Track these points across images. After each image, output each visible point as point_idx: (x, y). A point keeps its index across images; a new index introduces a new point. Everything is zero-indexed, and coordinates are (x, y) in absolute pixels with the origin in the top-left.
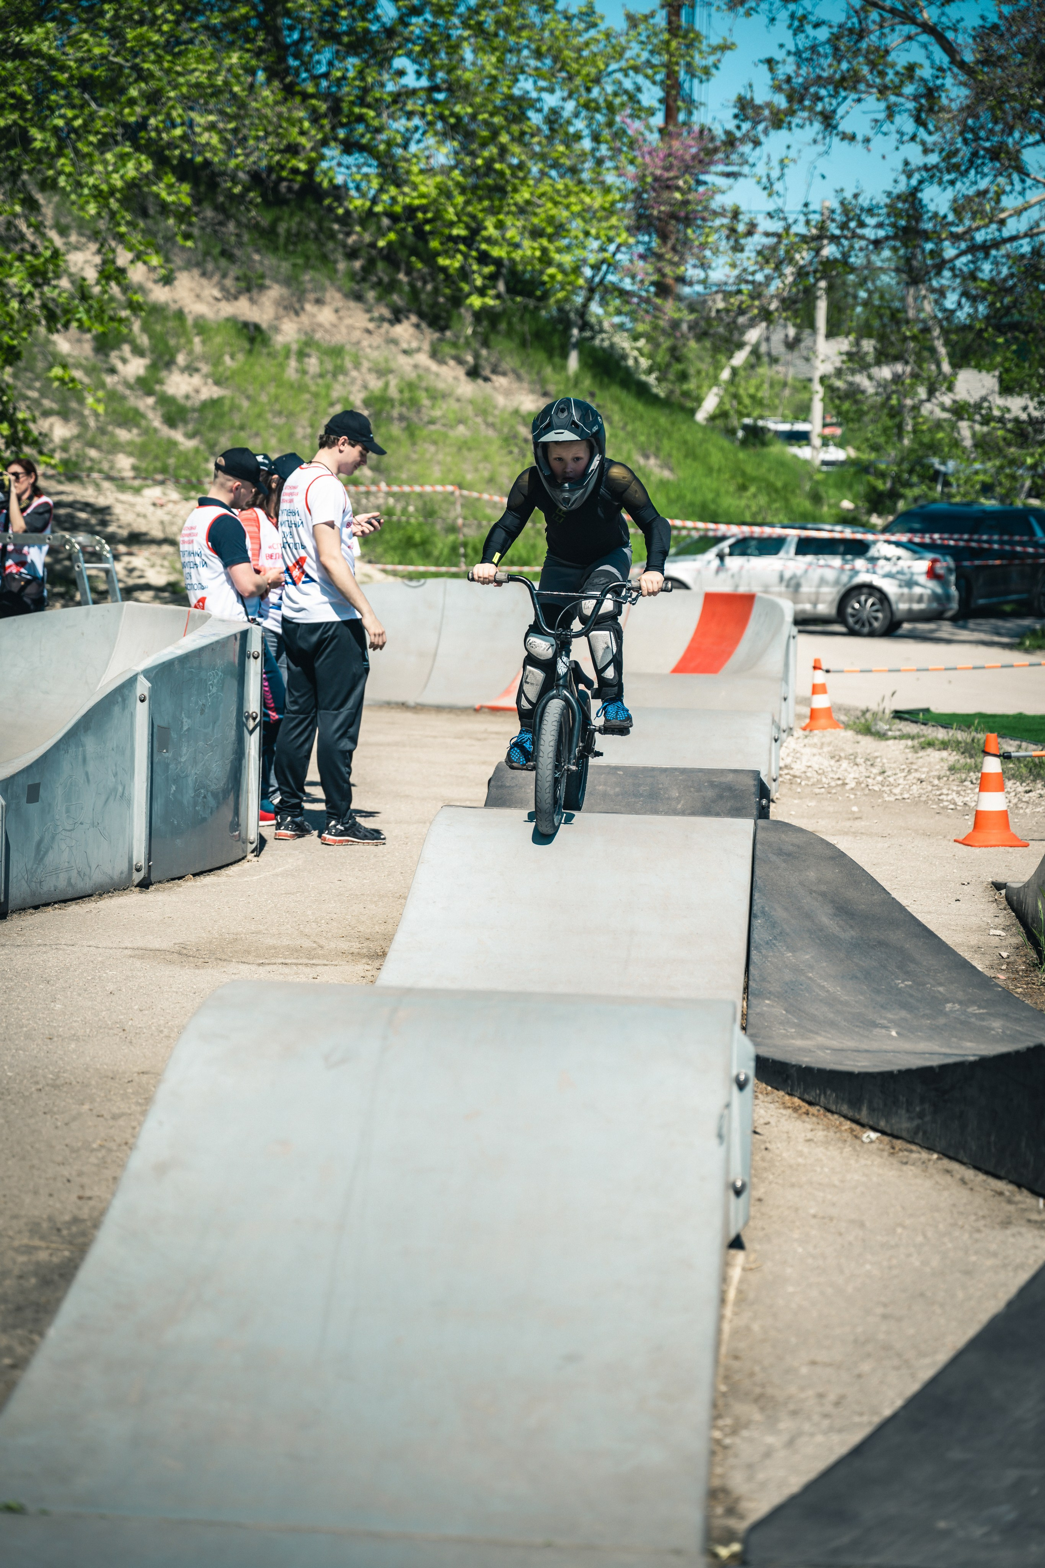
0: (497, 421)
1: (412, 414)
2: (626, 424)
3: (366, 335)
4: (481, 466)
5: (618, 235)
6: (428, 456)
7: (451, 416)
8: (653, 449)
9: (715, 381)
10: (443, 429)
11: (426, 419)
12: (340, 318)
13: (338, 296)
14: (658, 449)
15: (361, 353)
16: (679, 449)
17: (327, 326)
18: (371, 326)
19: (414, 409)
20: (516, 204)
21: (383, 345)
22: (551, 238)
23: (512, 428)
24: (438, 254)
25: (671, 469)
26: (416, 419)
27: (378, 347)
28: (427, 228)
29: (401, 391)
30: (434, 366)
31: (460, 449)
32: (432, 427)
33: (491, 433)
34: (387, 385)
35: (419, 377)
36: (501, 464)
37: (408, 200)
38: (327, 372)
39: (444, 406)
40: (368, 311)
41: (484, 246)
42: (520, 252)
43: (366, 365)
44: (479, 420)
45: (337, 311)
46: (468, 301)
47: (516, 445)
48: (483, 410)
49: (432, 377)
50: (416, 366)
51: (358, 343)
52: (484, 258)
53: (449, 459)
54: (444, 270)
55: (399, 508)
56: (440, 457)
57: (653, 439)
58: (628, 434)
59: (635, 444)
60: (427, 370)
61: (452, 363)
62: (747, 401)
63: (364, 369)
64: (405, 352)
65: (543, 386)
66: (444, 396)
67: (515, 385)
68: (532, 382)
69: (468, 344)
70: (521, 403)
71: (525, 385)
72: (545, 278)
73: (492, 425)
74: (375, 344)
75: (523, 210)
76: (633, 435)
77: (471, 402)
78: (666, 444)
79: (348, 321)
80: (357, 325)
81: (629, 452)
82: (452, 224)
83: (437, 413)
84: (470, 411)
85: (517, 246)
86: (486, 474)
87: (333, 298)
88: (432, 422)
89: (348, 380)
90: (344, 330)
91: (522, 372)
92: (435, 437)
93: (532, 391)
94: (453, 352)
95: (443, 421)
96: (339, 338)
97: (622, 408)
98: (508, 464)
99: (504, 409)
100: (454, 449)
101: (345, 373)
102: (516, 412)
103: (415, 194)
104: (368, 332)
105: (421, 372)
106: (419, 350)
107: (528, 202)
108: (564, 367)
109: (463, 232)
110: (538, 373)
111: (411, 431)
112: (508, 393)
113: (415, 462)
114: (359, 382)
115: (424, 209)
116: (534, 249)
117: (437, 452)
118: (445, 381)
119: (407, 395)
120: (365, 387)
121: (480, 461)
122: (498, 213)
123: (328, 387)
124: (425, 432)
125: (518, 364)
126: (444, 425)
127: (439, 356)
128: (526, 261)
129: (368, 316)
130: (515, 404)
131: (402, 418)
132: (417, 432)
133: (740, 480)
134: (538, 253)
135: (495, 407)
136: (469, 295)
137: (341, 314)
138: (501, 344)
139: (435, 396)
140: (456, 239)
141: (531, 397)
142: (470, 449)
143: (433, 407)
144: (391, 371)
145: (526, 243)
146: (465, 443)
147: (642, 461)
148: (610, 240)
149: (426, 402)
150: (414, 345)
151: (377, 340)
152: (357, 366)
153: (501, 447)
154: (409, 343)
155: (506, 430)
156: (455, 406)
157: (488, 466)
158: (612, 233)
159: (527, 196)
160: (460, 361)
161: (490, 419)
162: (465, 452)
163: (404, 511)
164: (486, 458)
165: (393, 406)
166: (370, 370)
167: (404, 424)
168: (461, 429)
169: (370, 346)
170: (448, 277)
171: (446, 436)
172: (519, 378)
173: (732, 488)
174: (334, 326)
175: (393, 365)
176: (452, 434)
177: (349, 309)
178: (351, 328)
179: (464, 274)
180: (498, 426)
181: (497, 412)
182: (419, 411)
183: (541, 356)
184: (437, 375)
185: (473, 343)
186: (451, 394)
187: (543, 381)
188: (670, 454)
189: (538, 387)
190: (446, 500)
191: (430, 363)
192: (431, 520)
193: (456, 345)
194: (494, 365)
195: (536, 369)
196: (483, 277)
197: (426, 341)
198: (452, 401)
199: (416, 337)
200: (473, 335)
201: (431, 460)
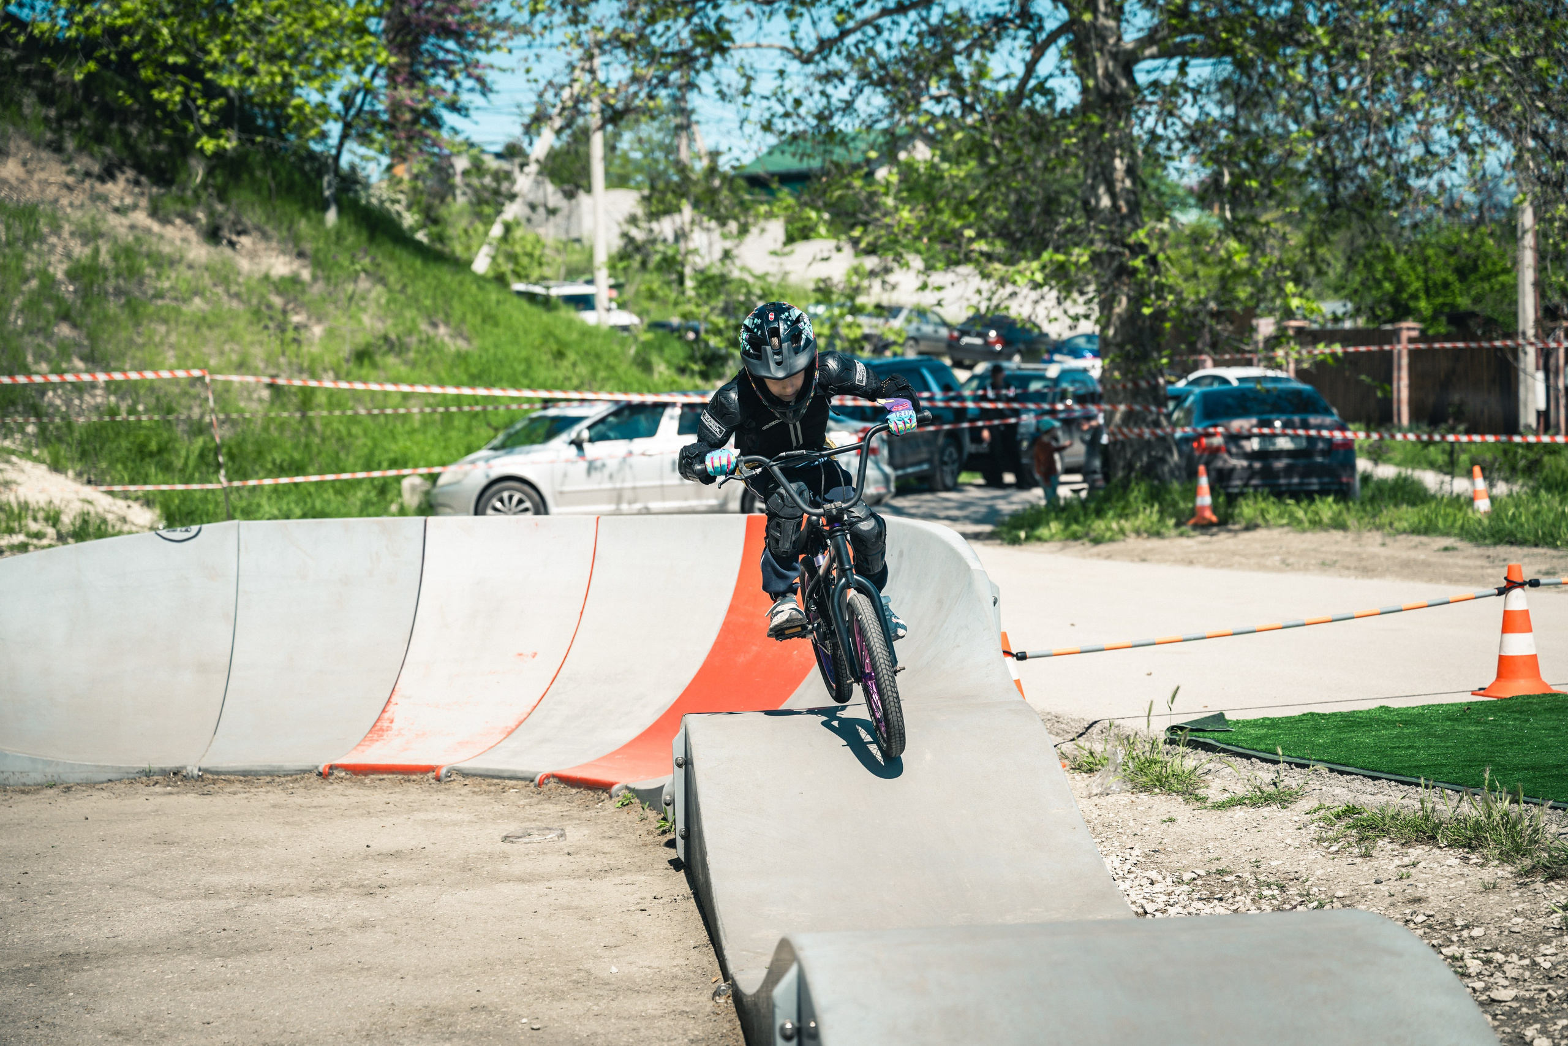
0: (243, 290)
1: (131, 286)
2: (404, 287)
3: (65, 191)
4: (227, 348)
5: (377, 54)
6: (157, 339)
7: (183, 286)
8: (441, 316)
9: (485, 238)
10: (174, 304)
11: (151, 292)
12: (30, 172)
13: (25, 145)
14: (447, 315)
15: (60, 214)
16: (474, 313)
17: (14, 182)
18: (70, 180)
19: (135, 280)
20: (245, 21)
21: (87, 202)
22: (294, 61)
23: (262, 297)
24: (151, 86)
25: (468, 340)
26: (137, 293)
27: (82, 206)
28: (136, 56)
29: (115, 258)
30: (156, 227)
31: (197, 328)
32: (160, 302)
33: (235, 304)
34: (97, 251)
35: (137, 239)
36: (252, 344)
37: (107, 20)
38: (17, 239)
39: (173, 275)
40: (69, 161)
41: (209, 75)
42: (256, 80)
43: (67, 228)
44: (220, 290)
45: (24, 164)
46: (198, 145)
47: (271, 318)
48: (224, 277)
49: (154, 239)
50: (132, 227)
51: (56, 201)
52: (211, 91)
54: (162, 105)
55: (124, 407)
56: (173, 338)
57: (440, 302)
58: (409, 298)
59: (419, 309)
60: (148, 231)
61: (178, 221)
63: (66, 234)
64: (117, 210)
65: (296, 245)
66: (172, 263)
67: (262, 245)
68: (282, 241)
69: (197, 196)
70: (271, 267)
71: (274, 244)
72: (290, 111)
73: (237, 296)
74: (77, 202)
75: (256, 28)
76: (415, 300)
77: (207, 269)
78: (457, 309)
79: (40, 175)
80: (52, 179)
81: (413, 320)
82: (167, 50)
83: (164, 284)
84: (207, 280)
85: (251, 72)
86: (234, 357)
87: (18, 147)
88: (159, 295)
89: (45, 248)
90: (35, 187)
91: (269, 228)
92: (164, 313)
93: (283, 252)
94: (179, 207)
95: (173, 294)
96: (30, 195)
97: (400, 268)
98: (261, 343)
99: (249, 277)
100: (192, 328)
101: (42, 239)
102: (266, 277)
103: (117, 13)
104: (69, 188)
105: (140, 234)
106: (135, 207)
107: (260, 19)
108: (322, 222)
109: (181, 60)
110: (289, 229)
111: (133, 308)
112: (253, 255)
113: (142, 347)
114: (59, 250)
115: (129, 30)
116: (272, 74)
117: (168, 333)
118: (172, 242)
119: (123, 263)
120: (68, 255)
121: (226, 342)
122: (224, 32)
123: (20, 258)
124: (151, 309)
125: (263, 219)
126: (176, 299)
127: (161, 213)
128: (263, 90)
129: (64, 168)
130: (263, 268)
131: (118, 292)
132: (141, 310)
133: (555, 347)
134: (279, 79)
135: (237, 272)
136: (197, 136)
137: (31, 166)
138: (241, 196)
139: (162, 263)
140: (175, 69)
141: (282, 259)
142: (210, 327)
143: (158, 277)
144: (100, 235)
145: (262, 68)
146: (204, 319)
147: (430, 331)
148: (368, 60)
149: (149, 271)
150: (128, 201)
151: (79, 197)
152: (56, 230)
153: (251, 323)
154: (122, 199)
155: (255, 301)
156: (189, 274)
157: (236, 347)
158: (369, 52)
159: (258, 11)
160: (190, 220)
161: (234, 289)
162: (205, 331)
163: (132, 411)
164: (233, 337)
165: (106, 278)
166: (72, 234)
167: (123, 300)
168: (197, 301)
169: (71, 205)
170: (168, 114)
171: (179, 312)
172: (265, 236)
173: (546, 358)
174: (23, 182)
175: (104, 228)
176: (185, 309)
177: (40, 160)
178: (44, 183)
179: (187, 112)
180: (245, 297)
181: (241, 280)
182: (141, 283)
183: (293, 209)
184: (161, 237)
185: (204, 196)
186: (181, 260)
187: (296, 239)
188: (463, 320)
189: (290, 246)
190: (185, 394)
191: (149, 222)
192: (171, 417)
193: (182, 200)
194: (234, 224)
195: (286, 224)
196: (212, 113)
197: (142, 194)
198: (182, 268)
199: (131, 193)
200: (204, 185)
201: (162, 343)
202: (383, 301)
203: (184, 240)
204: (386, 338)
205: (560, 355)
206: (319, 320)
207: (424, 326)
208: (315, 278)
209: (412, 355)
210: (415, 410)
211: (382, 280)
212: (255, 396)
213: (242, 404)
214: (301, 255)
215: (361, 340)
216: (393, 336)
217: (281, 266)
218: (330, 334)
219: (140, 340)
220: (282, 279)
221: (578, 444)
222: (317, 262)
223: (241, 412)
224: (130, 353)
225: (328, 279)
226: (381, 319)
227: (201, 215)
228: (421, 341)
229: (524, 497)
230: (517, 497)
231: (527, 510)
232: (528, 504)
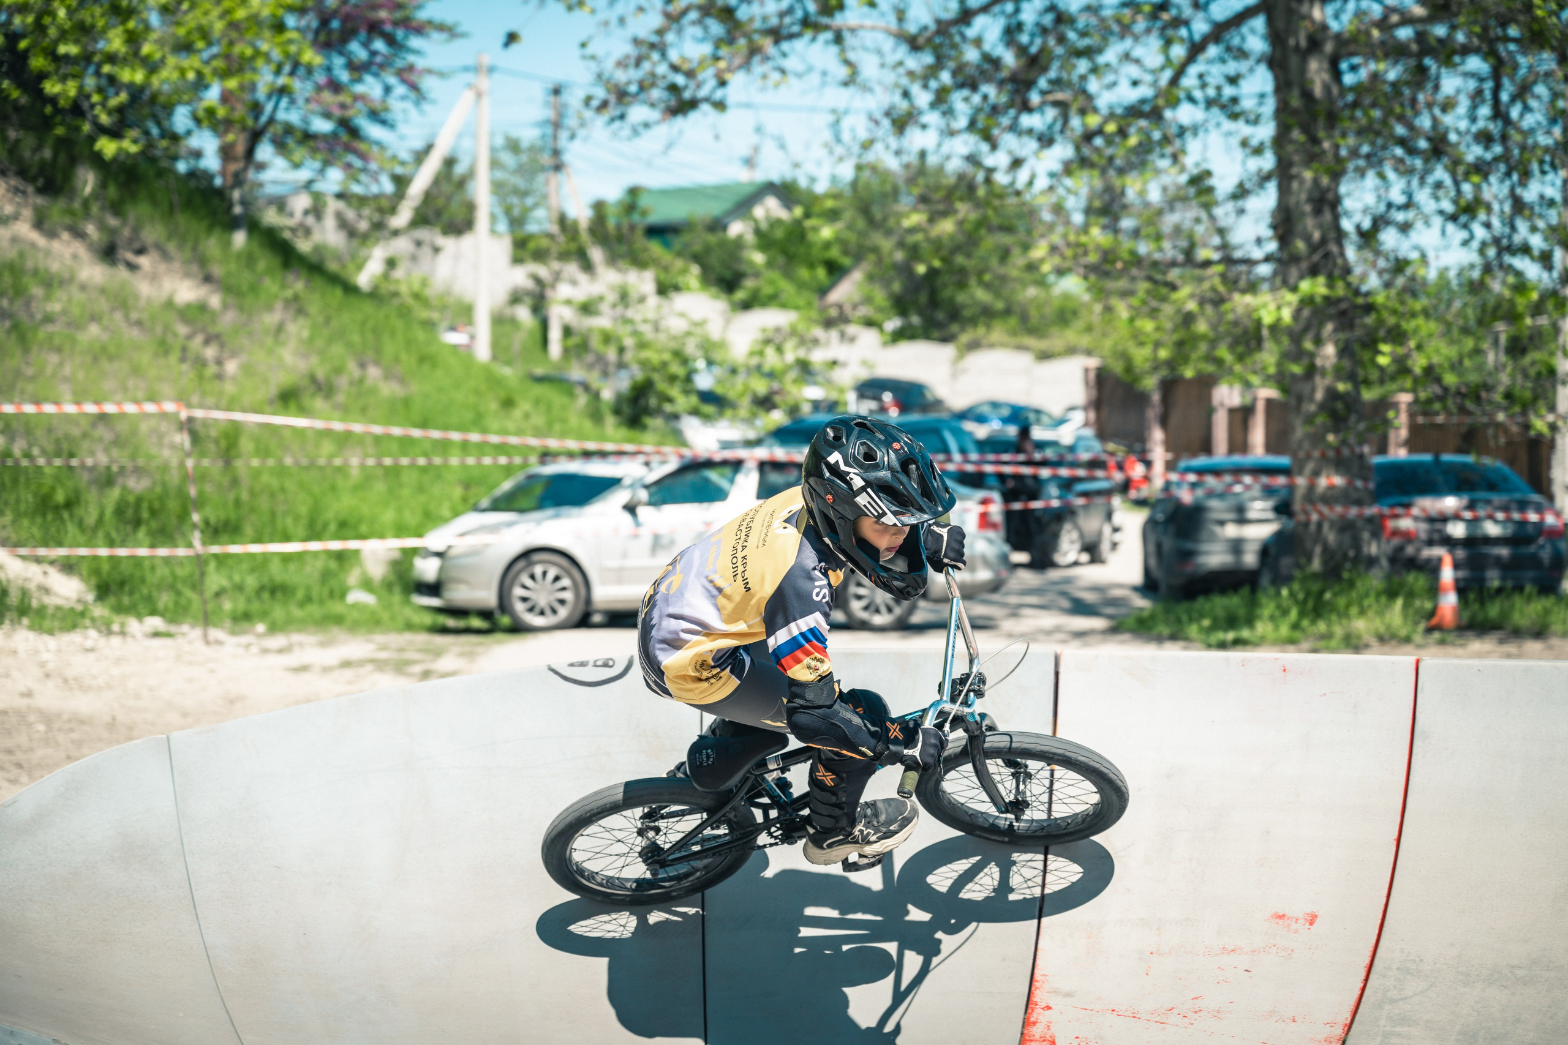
0: (145, 316)
1: (17, 308)
2: (328, 320)
4: (131, 383)
5: (302, 52)
6: (49, 370)
8: (370, 353)
11: (39, 315)
14: (378, 354)
16: (408, 352)
19: (20, 301)
23: (166, 326)
24: (42, 76)
25: (402, 382)
26: (23, 316)
30: (41, 241)
31: (96, 359)
32: (50, 328)
33: (135, 333)
35: (21, 255)
39: (64, 297)
44: (118, 316)
46: (96, 148)
48: (122, 301)
49: (40, 255)
50: (14, 240)
53: (81, 375)
54: (53, 100)
56: (67, 370)
57: (369, 338)
58: (334, 332)
59: (344, 346)
60: (33, 245)
61: (65, 236)
65: (202, 268)
66: (62, 282)
67: (162, 267)
68: (187, 262)
69: (86, 208)
70: (174, 291)
71: (176, 265)
73: (139, 323)
77: (103, 291)
81: (341, 360)
82: (60, 38)
83: (55, 307)
84: (103, 305)
88: (48, 319)
91: (171, 247)
92: (57, 341)
93: (187, 275)
94: (67, 220)
95: (65, 318)
98: (168, 379)
99: (149, 300)
100: (90, 359)
102: (169, 304)
105: (22, 248)
106: (16, 217)
108: (228, 244)
109: (73, 50)
110: (194, 249)
111: (21, 335)
112: (154, 278)
113: (32, 379)
117: (61, 364)
118: (60, 261)
124: (41, 335)
125: (164, 236)
126: (69, 324)
127: (47, 226)
130: (166, 293)
132: (29, 335)
133: (502, 394)
135: (137, 297)
136: (92, 139)
138: (139, 209)
139: (50, 282)
140: (67, 60)
141: (187, 283)
142: (111, 358)
143: (47, 298)
146: (103, 349)
147: (358, 371)
149: (37, 291)
153: (156, 355)
155: (159, 329)
156: (78, 296)
160: (78, 234)
161: (134, 316)
162: (105, 364)
164: (136, 371)
167: (7, 324)
168: (94, 330)
170: (57, 110)
171: (74, 342)
172: (165, 256)
173: (493, 406)
176: (80, 336)
179: (81, 109)
180: (147, 325)
181: (141, 305)
182: (28, 304)
183: (199, 225)
184: (48, 253)
185: (95, 209)
186: (71, 279)
187: (202, 261)
188: (397, 360)
189: (195, 268)
190: (85, 435)
191: (35, 236)
192: (74, 462)
193: (71, 213)
194: (131, 241)
195: (190, 244)
196: (110, 113)
197: (26, 205)
198: (74, 290)
199: (11, 201)
200: (95, 195)
201: (54, 376)
202: (306, 334)
203: (75, 257)
204: (313, 379)
205: (508, 403)
206: (234, 354)
207: (352, 367)
208: (225, 306)
209: (340, 398)
210: (355, 461)
211: (301, 311)
212: (166, 441)
213: (154, 451)
214: (208, 279)
215: (282, 379)
216: (321, 375)
217: (186, 292)
218: (248, 370)
219: (29, 371)
220: (189, 306)
221: (631, 508)
222: (228, 288)
223: (150, 458)
224: (20, 385)
225: (241, 309)
226: (305, 356)
227: (91, 229)
228: (351, 383)
229: (562, 573)
230: (552, 572)
231: (564, 589)
232: (566, 582)
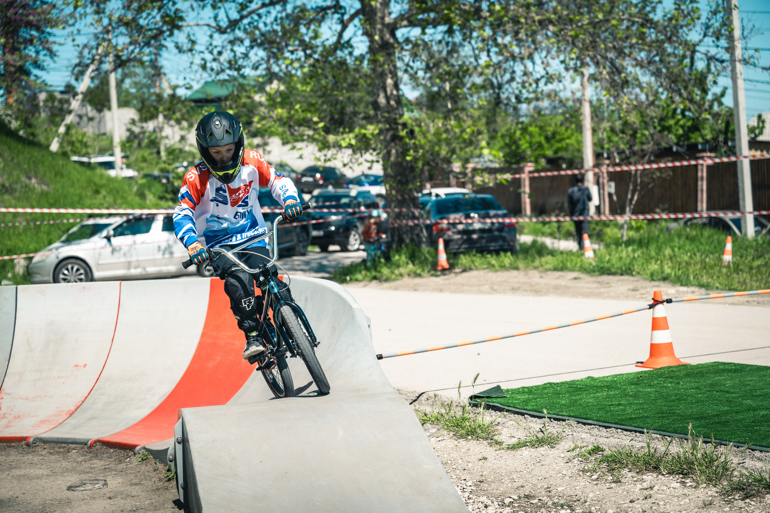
2: (13, 158)
8: (33, 172)
9: (57, 134)
14: (36, 173)
16: (50, 171)
25: (47, 185)
57: (32, 166)
58: (15, 164)
59: (21, 170)
62: (78, 145)
76: (19, 165)
78: (41, 170)
81: (18, 176)
97: (10, 148)
133: (94, 188)
147: (27, 181)
173: (89, 194)
188: (44, 175)
204: (3, 186)
205: (97, 192)
207: (23, 179)
209: (17, 194)
216: (7, 184)
221: (108, 238)
228: (22, 187)
229: (80, 268)
230: (75, 268)
231: (81, 274)
232: (82, 271)
